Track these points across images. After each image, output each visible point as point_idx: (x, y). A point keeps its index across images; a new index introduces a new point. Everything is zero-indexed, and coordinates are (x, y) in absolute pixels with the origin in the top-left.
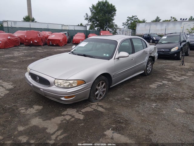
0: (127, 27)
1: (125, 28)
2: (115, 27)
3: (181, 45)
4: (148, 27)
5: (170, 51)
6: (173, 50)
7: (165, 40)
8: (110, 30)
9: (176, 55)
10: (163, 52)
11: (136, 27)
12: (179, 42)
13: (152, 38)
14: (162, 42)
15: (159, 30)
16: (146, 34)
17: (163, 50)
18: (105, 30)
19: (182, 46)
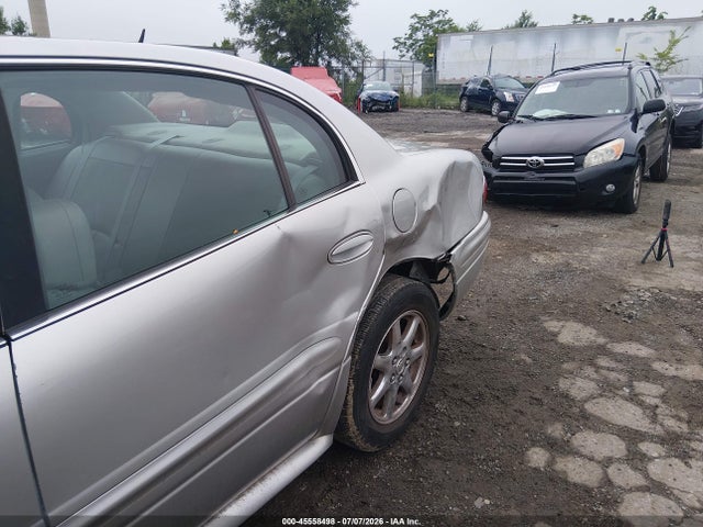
0: (411, 53)
1: (403, 59)
2: (353, 50)
3: (634, 129)
4: (482, 51)
5: (580, 165)
6: (594, 159)
7: (549, 100)
8: (334, 63)
9: (610, 187)
10: (540, 169)
11: (435, 51)
12: (628, 112)
13: (497, 94)
14: (536, 115)
15: (526, 60)
16: (475, 81)
17: (541, 159)
18: (311, 65)
19: (640, 134)
